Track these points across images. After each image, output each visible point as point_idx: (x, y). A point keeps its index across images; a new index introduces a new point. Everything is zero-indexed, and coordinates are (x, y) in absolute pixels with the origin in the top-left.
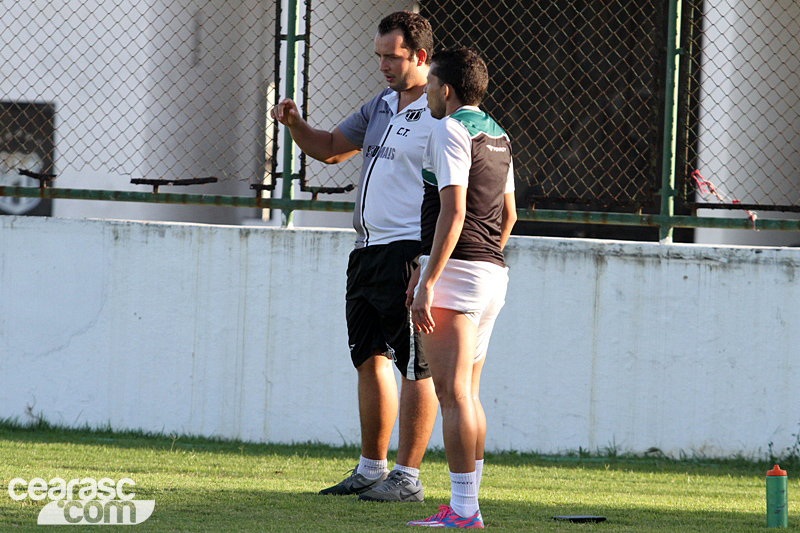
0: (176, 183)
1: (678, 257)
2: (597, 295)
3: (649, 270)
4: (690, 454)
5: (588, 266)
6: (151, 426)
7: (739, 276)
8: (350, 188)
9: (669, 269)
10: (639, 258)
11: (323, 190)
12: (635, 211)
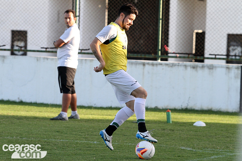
0: (51, 48)
1: (161, 64)
2: (143, 73)
3: (155, 67)
4: (164, 108)
5: (141, 66)
6: (45, 102)
7: (174, 69)
8: (89, 49)
9: (159, 67)
10: (153, 65)
11: (83, 50)
12: (152, 54)
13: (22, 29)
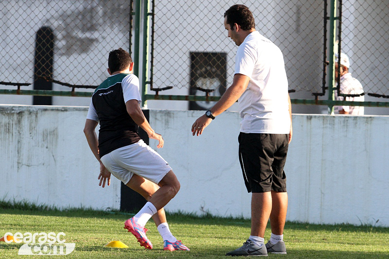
13: (218, 50)
